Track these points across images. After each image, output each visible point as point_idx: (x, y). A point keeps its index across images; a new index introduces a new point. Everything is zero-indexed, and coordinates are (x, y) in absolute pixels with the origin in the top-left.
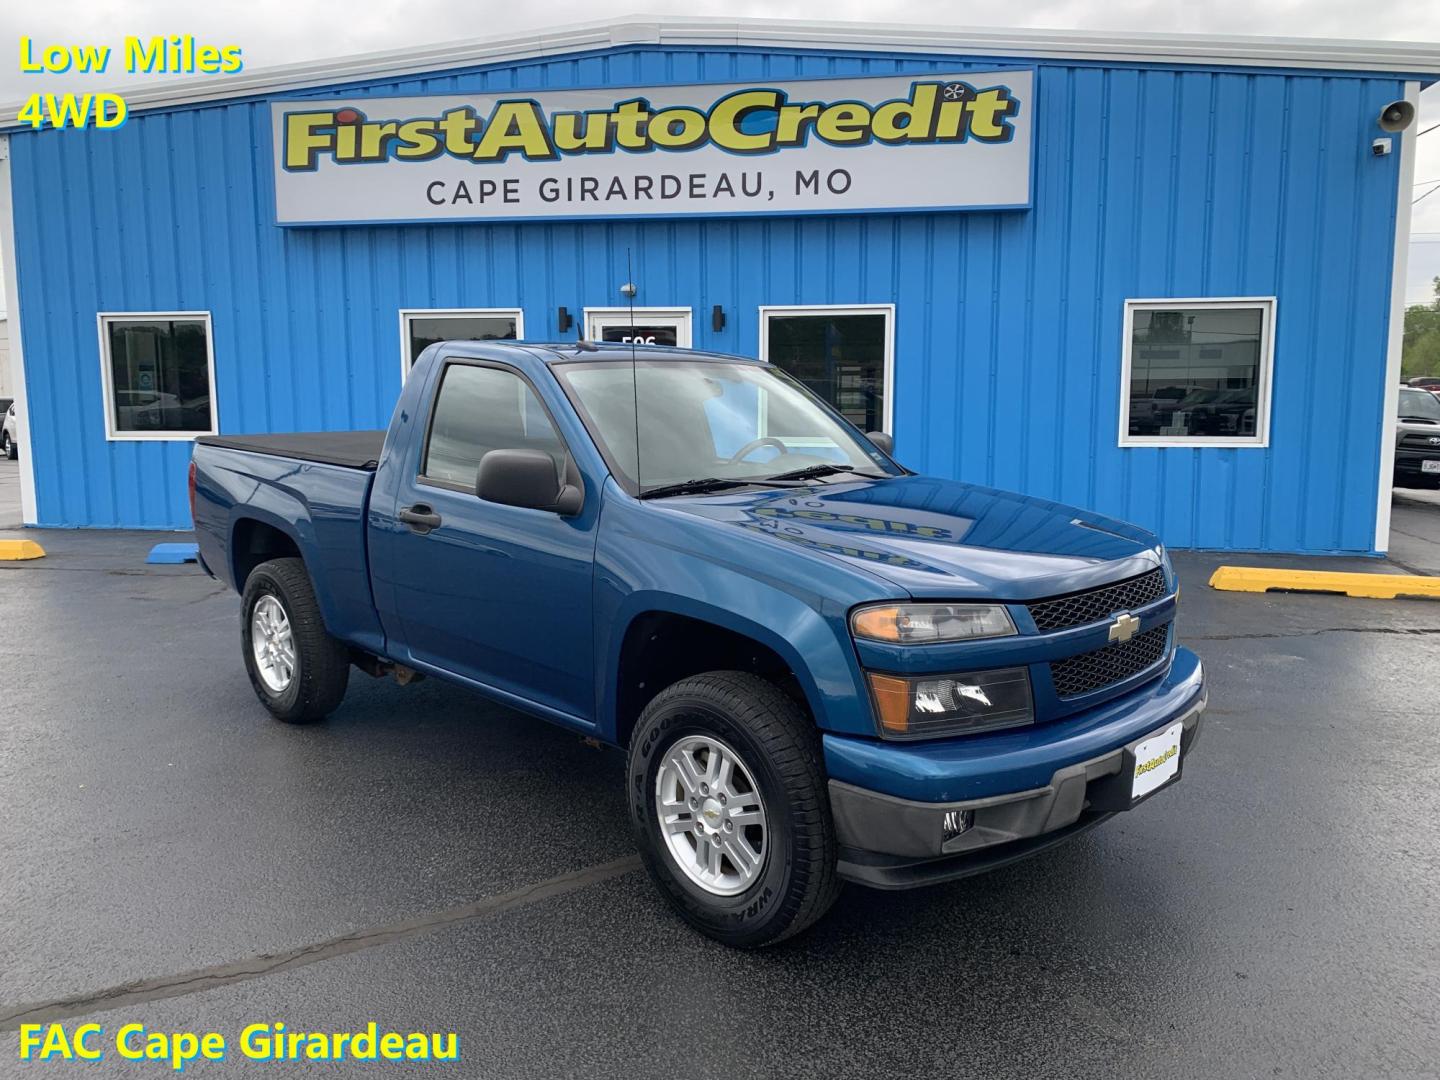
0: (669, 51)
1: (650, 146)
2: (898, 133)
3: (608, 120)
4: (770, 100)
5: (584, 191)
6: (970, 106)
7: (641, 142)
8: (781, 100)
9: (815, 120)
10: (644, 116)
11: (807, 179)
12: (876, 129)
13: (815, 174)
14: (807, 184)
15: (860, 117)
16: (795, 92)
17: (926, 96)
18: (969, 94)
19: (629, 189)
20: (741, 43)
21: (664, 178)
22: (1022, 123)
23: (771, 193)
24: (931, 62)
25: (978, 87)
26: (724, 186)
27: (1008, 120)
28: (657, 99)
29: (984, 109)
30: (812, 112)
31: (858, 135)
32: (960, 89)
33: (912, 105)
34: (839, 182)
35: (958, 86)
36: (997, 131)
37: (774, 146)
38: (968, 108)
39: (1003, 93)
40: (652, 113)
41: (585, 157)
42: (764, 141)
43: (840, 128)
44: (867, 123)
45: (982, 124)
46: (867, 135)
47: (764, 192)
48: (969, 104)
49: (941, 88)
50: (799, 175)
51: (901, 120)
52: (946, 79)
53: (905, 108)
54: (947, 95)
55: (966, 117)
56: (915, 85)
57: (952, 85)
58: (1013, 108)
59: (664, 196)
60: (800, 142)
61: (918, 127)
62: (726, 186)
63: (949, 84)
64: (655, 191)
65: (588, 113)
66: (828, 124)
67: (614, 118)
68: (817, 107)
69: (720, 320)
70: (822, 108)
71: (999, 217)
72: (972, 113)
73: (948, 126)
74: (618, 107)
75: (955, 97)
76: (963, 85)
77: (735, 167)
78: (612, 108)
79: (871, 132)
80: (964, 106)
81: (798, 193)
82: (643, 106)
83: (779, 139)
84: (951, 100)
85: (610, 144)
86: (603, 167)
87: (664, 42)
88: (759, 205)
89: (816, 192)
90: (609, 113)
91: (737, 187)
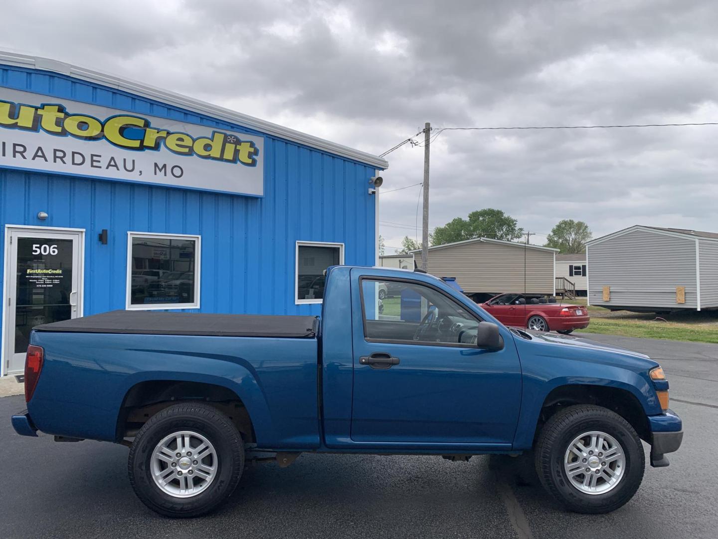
0: (74, 81)
1: (64, 133)
2: (205, 153)
3: (36, 113)
4: (141, 123)
5: (15, 152)
6: (238, 147)
7: (59, 129)
8: (147, 124)
9: (165, 138)
10: (62, 115)
11: (160, 168)
12: (195, 149)
13: (165, 166)
14: (160, 170)
15: (188, 142)
16: (154, 122)
17: (219, 138)
18: (238, 142)
19: (50, 155)
20: (120, 89)
21: (74, 153)
22: (260, 159)
23: (141, 172)
24: (217, 122)
25: (242, 139)
26: (112, 163)
27: (255, 157)
28: (71, 107)
29: (244, 150)
30: (164, 134)
31: (186, 150)
32: (234, 138)
33: (213, 141)
34: (177, 172)
35: (233, 137)
36: (250, 161)
37: (142, 148)
38: (237, 148)
39: (252, 145)
40: (67, 115)
41: (17, 131)
42: (137, 144)
43: (177, 145)
44: (191, 145)
45: (243, 156)
46: (191, 152)
47: (136, 171)
48: (238, 146)
49: (226, 136)
50: (156, 165)
51: (207, 147)
52: (229, 133)
53: (209, 142)
54: (228, 140)
55: (237, 152)
56: (214, 132)
57: (231, 136)
58: (256, 152)
59: (73, 163)
60: (156, 147)
61: (215, 152)
62: (114, 164)
63: (229, 135)
64: (68, 159)
65: (21, 105)
66: (171, 142)
67: (40, 112)
68: (166, 132)
69: (103, 238)
70: (169, 133)
71: (248, 199)
72: (239, 150)
73: (229, 155)
74: (43, 106)
75: (232, 142)
76: (236, 137)
77: (120, 155)
78: (39, 106)
79: (193, 149)
80: (236, 147)
81: (155, 174)
82: (61, 109)
83: (145, 144)
84: (230, 142)
85: (36, 126)
86: (32, 140)
87: (72, 76)
88: (133, 177)
89: (165, 175)
90: (37, 109)
91: (121, 165)
